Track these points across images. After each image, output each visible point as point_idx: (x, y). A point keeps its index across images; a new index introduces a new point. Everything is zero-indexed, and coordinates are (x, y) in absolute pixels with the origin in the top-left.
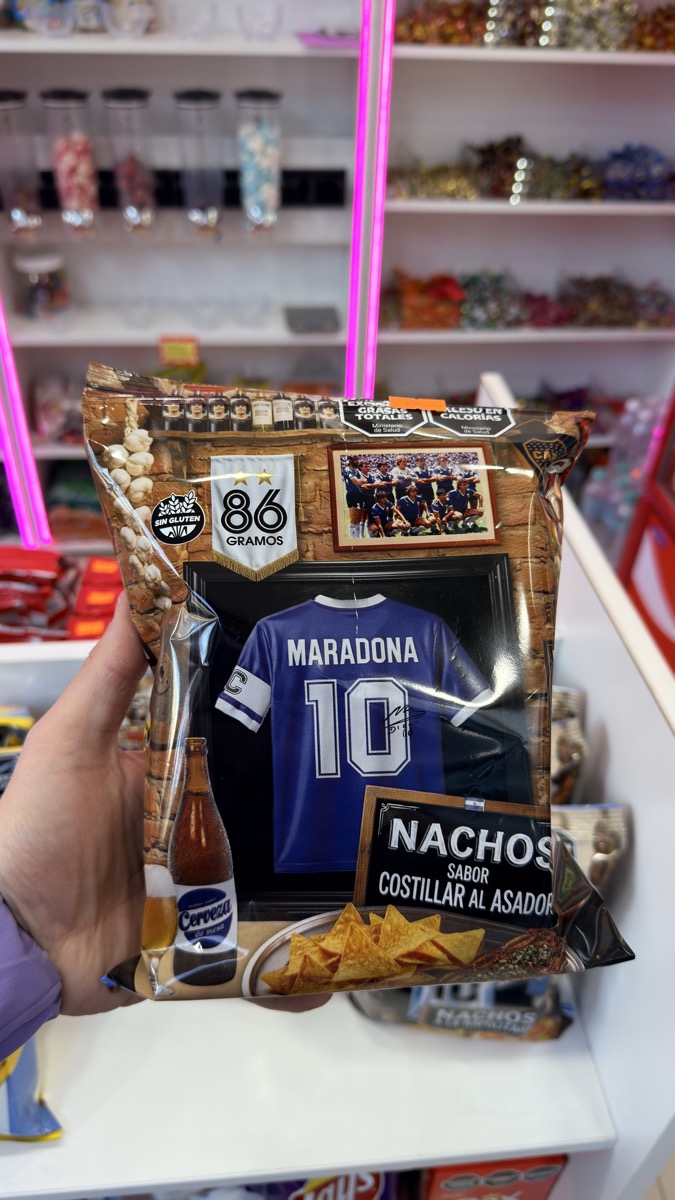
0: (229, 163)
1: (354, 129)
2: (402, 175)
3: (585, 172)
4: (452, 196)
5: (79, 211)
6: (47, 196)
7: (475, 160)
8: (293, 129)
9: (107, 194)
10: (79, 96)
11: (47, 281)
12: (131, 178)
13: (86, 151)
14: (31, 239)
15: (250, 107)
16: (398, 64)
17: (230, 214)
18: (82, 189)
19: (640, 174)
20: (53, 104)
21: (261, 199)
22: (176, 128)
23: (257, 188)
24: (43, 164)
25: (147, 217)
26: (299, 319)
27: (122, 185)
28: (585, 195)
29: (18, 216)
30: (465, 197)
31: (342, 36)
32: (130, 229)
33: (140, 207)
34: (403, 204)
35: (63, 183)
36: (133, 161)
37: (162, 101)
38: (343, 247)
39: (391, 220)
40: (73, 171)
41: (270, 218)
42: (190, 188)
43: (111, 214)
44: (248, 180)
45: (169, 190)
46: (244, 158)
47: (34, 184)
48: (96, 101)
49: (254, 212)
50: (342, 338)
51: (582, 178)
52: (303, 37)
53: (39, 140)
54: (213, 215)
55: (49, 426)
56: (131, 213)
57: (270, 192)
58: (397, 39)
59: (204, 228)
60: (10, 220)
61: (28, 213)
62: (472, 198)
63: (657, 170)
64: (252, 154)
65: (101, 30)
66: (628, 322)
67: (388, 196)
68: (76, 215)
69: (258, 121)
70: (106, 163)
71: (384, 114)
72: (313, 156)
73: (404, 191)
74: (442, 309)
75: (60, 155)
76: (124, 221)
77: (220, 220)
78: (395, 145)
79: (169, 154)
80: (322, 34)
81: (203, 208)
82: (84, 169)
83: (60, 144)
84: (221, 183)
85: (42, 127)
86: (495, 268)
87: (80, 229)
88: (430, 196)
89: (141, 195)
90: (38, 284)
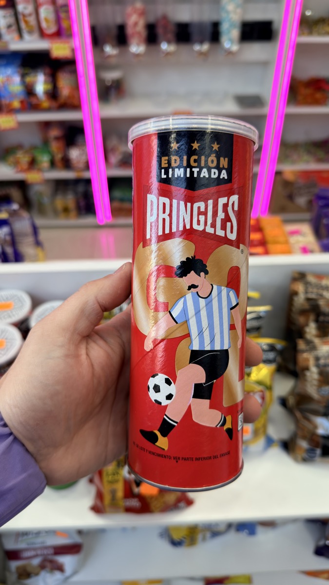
0: (215, 18)
5: (138, 45)
6: (121, 38)
9: (152, 37)
11: (115, 84)
12: (165, 27)
13: (142, 13)
14: (113, 61)
17: (214, 46)
18: (139, 33)
21: (231, 37)
23: (229, 31)
24: (119, 20)
25: (172, 48)
26: (244, 100)
27: (160, 31)
29: (109, 49)
32: (163, 55)
33: (169, 42)
34: (305, 39)
35: (129, 30)
36: (165, 18)
38: (265, 64)
40: (136, 24)
41: (235, 48)
42: (194, 32)
43: (153, 47)
44: (224, 27)
45: (183, 34)
46: (224, 15)
47: (114, 32)
49: (226, 44)
50: (266, 110)
53: (118, 8)
54: (205, 47)
55: (114, 159)
56: (164, 46)
57: (235, 33)
59: (201, 54)
60: (102, 51)
61: (113, 46)
64: (228, 12)
67: (298, 34)
68: (137, 48)
70: (152, 19)
72: (257, 14)
73: (306, 32)
74: (318, 95)
75: (130, 15)
76: (160, 50)
77: (210, 49)
79: (184, 14)
81: (201, 42)
82: (141, 24)
83: (129, 9)
84: (209, 30)
87: (137, 55)
88: (320, 34)
89: (170, 36)
90: (111, 85)
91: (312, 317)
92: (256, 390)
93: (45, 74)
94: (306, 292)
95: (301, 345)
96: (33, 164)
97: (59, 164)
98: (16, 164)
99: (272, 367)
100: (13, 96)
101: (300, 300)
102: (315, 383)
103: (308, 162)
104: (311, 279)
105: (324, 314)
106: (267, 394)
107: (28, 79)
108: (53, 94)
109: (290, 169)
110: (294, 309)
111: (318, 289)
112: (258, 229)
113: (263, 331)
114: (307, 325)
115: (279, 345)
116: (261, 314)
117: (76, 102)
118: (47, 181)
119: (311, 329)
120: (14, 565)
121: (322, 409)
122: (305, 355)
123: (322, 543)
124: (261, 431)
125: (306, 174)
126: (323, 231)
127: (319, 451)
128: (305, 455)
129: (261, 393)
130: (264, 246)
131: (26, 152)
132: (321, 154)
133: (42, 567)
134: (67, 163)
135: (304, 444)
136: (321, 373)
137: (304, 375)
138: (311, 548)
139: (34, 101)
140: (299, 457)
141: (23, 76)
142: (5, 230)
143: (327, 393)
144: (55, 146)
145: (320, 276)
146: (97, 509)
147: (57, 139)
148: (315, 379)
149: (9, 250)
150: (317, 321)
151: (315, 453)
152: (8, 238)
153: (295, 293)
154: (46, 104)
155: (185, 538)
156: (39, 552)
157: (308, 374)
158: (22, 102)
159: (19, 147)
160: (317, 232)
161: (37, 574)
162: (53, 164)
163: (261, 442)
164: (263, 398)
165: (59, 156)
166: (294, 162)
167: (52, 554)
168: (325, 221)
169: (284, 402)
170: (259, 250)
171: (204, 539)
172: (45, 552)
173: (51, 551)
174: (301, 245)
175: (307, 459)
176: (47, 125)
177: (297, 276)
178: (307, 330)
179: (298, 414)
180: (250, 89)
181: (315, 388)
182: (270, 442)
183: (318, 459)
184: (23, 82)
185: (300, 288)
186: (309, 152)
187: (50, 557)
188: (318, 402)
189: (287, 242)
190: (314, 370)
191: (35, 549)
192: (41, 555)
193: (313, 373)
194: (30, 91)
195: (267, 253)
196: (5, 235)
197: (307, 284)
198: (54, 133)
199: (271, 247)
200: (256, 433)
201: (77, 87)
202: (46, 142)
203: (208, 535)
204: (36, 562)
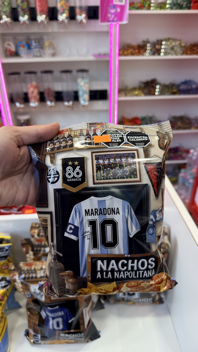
0: (75, 89)
1: (109, 79)
2: (122, 90)
3: (174, 88)
4: (137, 95)
5: (34, 103)
6: (26, 99)
7: (143, 85)
8: (92, 79)
9: (42, 98)
10: (34, 73)
11: (26, 122)
12: (48, 94)
13: (37, 87)
14: (21, 110)
15: (80, 74)
16: (120, 61)
17: (76, 103)
18: (35, 97)
19: (189, 87)
20: (28, 75)
21: (84, 98)
22: (60, 80)
23: (83, 96)
24: (25, 90)
25: (53, 104)
27: (46, 95)
28: (174, 93)
29: (18, 104)
30: (140, 96)
31: (105, 55)
32: (48, 107)
33: (51, 101)
34: (123, 98)
35: (30, 95)
36: (49, 89)
37: (57, 73)
39: (120, 103)
40: (33, 92)
41: (87, 103)
42: (65, 96)
43: (43, 104)
44: (80, 93)
45: (59, 97)
46: (79, 88)
47: (22, 96)
48: (39, 74)
49: (82, 102)
51: (173, 89)
52: (95, 56)
53: (24, 85)
54: (71, 103)
56: (49, 103)
57: (87, 96)
58: (120, 55)
59: (69, 107)
60: (15, 105)
61: (20, 103)
62: (142, 96)
63: (194, 86)
64: (81, 86)
65: (40, 56)
66: (189, 128)
67: (119, 96)
68: (33, 104)
69: (83, 78)
70: (42, 90)
71: (117, 74)
72: (98, 86)
73: (123, 95)
75: (29, 88)
76: (46, 105)
77: (73, 104)
78: (120, 82)
79: (59, 87)
80: (100, 55)
81: (68, 101)
82: (36, 92)
83: (29, 85)
84: (73, 94)
85: (24, 81)
86: (150, 115)
87: (35, 107)
88: (130, 96)
89: (51, 98)
91: (30, 248)
114: (27, 253)
119: (30, 255)
150: (33, 250)
190: (19, 281)
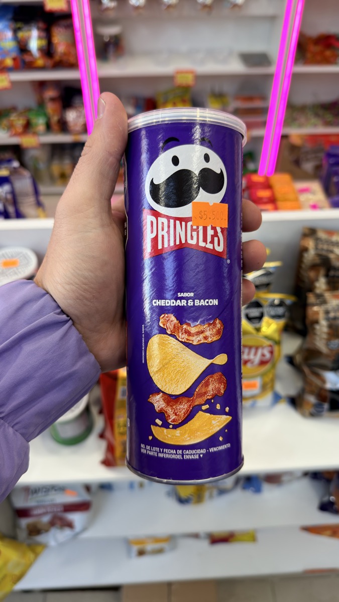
11: (112, 41)
26: (249, 59)
29: (105, 1)
32: (165, 8)
38: (272, 18)
50: (272, 69)
59: (205, 6)
74: (328, 53)
76: (162, 3)
87: (137, 8)
90: (109, 41)
91: (322, 272)
92: (264, 345)
93: (39, 29)
94: (316, 248)
95: (311, 298)
96: (28, 127)
97: (55, 127)
98: (10, 127)
99: (281, 322)
100: (5, 53)
101: (310, 256)
102: (325, 336)
103: (315, 125)
104: (322, 235)
105: (335, 269)
106: (276, 348)
107: (21, 34)
108: (48, 51)
109: (297, 133)
110: (303, 266)
111: (328, 245)
112: (268, 186)
113: (272, 287)
114: (317, 280)
115: (289, 300)
116: (271, 270)
117: (72, 60)
118: (43, 146)
119: (321, 284)
120: (24, 522)
121: (330, 364)
122: (315, 308)
123: (326, 499)
124: (269, 386)
125: (313, 138)
126: (333, 189)
127: (326, 406)
128: (312, 410)
129: (269, 349)
130: (273, 202)
131: (21, 114)
132: (329, 117)
133: (52, 524)
134: (63, 126)
135: (312, 399)
136: (330, 326)
137: (314, 329)
138: (315, 503)
139: (27, 58)
140: (307, 412)
141: (15, 31)
142: (6, 188)
143: (336, 346)
144: (51, 108)
145: (330, 232)
146: (108, 463)
147: (53, 100)
148: (324, 333)
149: (11, 209)
150: (327, 276)
151: (323, 408)
152: (9, 197)
153: (305, 250)
154: (40, 62)
155: (191, 495)
156: (49, 510)
157: (317, 327)
158: (14, 59)
159: (14, 109)
160: (327, 191)
161: (47, 531)
162: (49, 127)
163: (268, 397)
164: (272, 352)
165: (55, 119)
166: (301, 126)
167: (61, 511)
168: (335, 179)
169: (291, 360)
170: (269, 206)
171: (211, 497)
172: (55, 510)
173: (61, 509)
174: (312, 203)
175: (315, 414)
176: (41, 85)
177: (307, 231)
178: (317, 284)
179: (306, 370)
180: (256, 47)
181: (324, 342)
182: (277, 398)
183: (326, 413)
184: (15, 38)
185: (310, 244)
186: (317, 115)
187: (60, 514)
188: (327, 356)
189: (297, 200)
190: (324, 322)
191: (44, 507)
192: (50, 512)
193: (323, 327)
194: (23, 48)
195: (276, 208)
196: (6, 193)
197: (317, 240)
198: (50, 93)
199: (280, 204)
200: (264, 388)
201: (74, 43)
202: (41, 104)
203: (215, 492)
204: (46, 519)
